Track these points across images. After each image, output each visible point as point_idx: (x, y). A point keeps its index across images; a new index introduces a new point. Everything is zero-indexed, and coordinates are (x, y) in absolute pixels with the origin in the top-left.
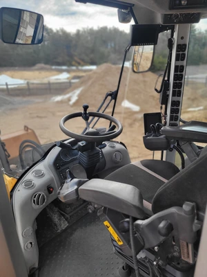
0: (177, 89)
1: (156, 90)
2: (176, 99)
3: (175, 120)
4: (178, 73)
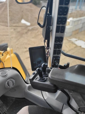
0: (61, 25)
1: (39, 24)
2: (59, 35)
3: (57, 54)
4: (64, 6)
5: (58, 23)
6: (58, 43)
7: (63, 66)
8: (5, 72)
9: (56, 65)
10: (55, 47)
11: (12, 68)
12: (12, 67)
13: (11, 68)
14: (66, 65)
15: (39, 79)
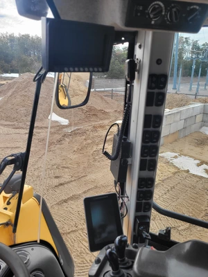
0: (148, 158)
1: (106, 154)
3: (144, 211)
4: (151, 129)
5: (142, 155)
6: (145, 189)
7: (157, 234)
8: (24, 254)
9: (144, 236)
10: (138, 197)
11: (39, 242)
12: (41, 240)
13: (36, 241)
14: (163, 233)
15: (112, 275)
